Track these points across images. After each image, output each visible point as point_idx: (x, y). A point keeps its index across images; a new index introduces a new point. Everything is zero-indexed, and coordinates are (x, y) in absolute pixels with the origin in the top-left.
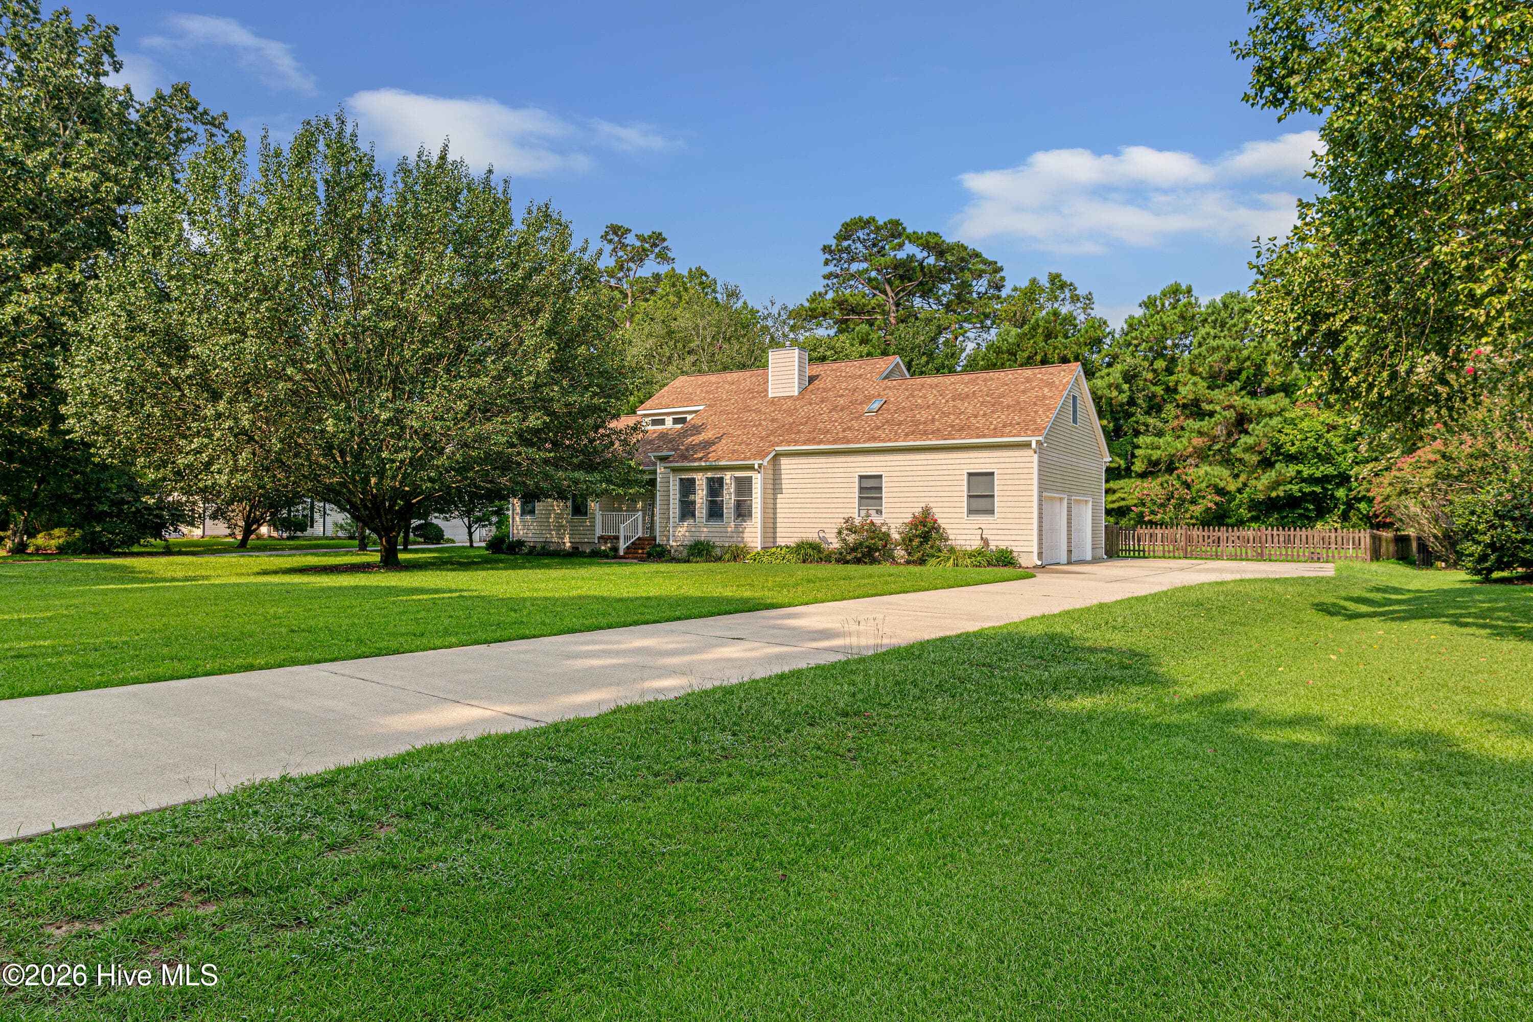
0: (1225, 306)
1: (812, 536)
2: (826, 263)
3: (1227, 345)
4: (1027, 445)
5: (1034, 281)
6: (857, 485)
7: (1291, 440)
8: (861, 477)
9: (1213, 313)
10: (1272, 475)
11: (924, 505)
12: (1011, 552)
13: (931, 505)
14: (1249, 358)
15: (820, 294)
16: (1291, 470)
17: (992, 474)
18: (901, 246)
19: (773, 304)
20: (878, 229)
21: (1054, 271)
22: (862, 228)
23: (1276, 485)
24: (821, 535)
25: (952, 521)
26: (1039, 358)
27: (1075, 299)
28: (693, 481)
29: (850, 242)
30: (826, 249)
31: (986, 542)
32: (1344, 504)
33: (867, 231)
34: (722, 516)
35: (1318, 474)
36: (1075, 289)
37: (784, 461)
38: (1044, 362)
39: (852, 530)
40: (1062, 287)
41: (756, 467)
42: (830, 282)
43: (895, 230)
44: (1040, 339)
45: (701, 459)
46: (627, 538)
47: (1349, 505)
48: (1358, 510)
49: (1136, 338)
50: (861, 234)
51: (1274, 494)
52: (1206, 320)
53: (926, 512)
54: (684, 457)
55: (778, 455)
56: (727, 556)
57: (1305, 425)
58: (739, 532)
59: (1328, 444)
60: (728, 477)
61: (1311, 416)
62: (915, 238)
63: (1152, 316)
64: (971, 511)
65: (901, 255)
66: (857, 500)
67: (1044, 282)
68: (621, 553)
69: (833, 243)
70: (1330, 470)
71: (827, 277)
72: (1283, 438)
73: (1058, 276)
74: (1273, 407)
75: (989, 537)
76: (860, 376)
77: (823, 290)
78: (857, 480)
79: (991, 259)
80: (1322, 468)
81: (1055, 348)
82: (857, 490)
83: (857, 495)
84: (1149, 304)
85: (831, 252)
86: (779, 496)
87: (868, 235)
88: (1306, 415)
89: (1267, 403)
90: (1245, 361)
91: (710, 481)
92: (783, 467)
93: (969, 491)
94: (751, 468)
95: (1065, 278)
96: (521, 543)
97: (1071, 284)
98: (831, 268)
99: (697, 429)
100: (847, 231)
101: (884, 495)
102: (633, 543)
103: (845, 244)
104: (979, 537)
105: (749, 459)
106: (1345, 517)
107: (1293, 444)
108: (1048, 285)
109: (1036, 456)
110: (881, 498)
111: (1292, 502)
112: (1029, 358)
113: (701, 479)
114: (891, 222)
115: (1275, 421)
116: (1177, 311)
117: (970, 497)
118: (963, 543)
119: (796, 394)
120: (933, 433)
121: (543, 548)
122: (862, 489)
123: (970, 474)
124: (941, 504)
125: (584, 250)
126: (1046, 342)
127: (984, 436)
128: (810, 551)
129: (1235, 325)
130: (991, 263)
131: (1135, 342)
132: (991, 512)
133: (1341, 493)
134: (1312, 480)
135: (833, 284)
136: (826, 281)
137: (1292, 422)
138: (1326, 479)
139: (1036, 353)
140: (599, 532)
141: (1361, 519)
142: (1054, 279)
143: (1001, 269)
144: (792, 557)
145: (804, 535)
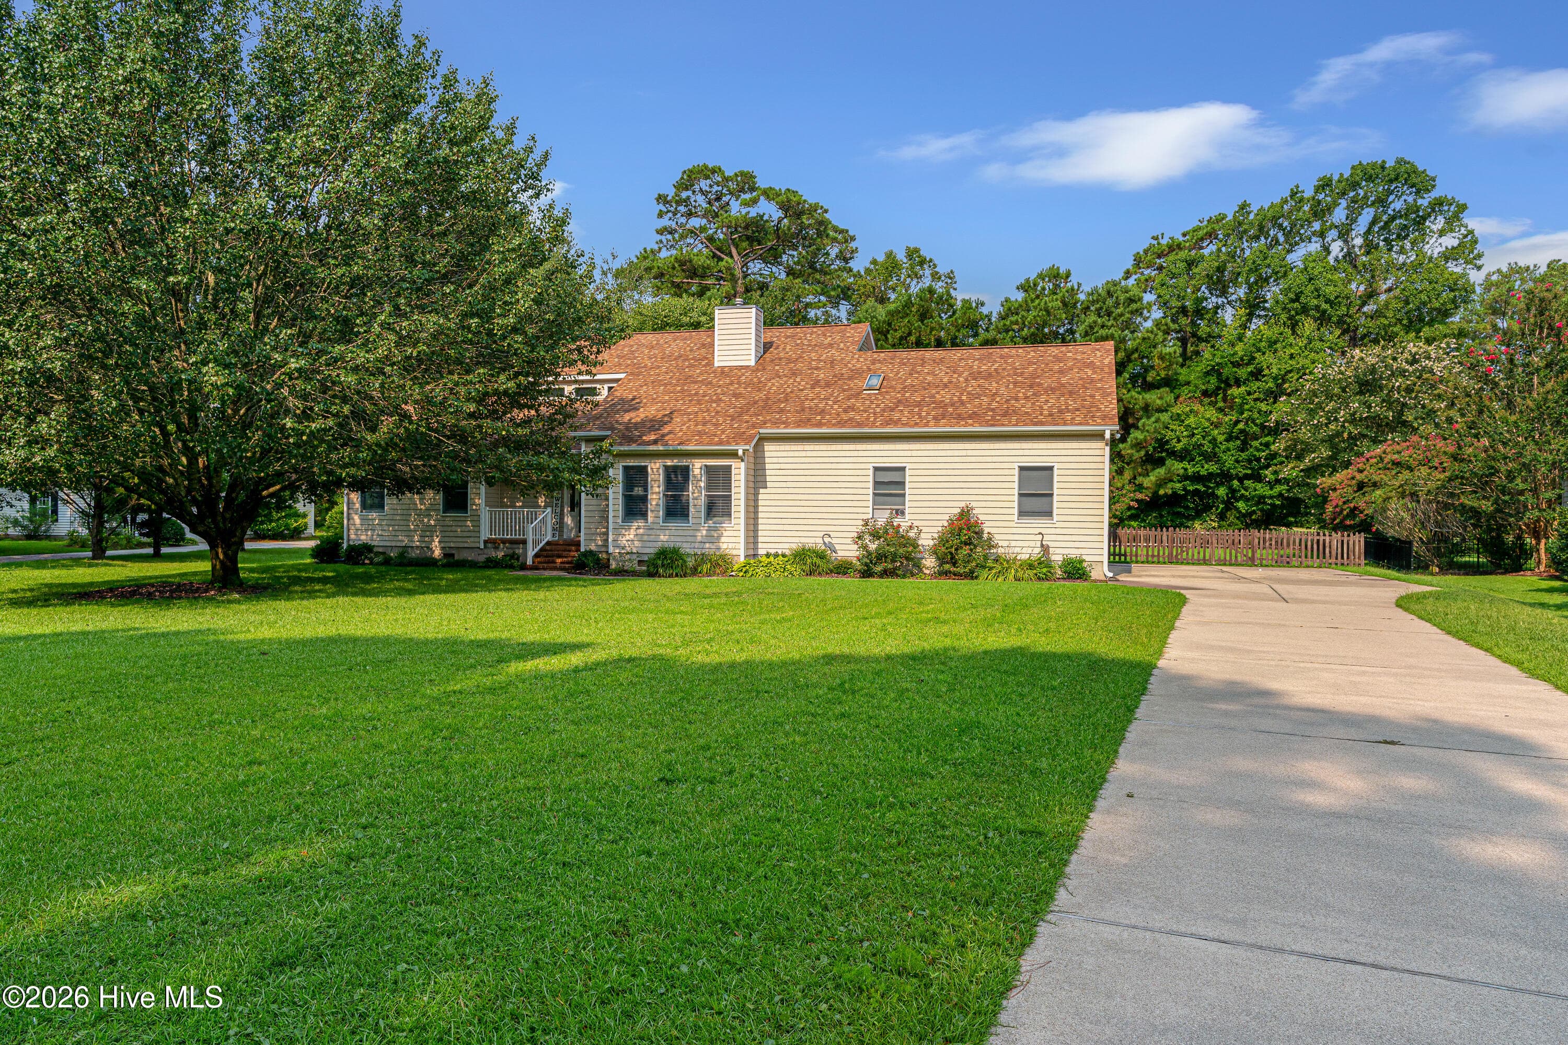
0: (1110, 294)
1: (814, 541)
2: (661, 215)
3: (1116, 335)
4: (1099, 436)
5: (890, 255)
6: (871, 479)
7: (1179, 439)
8: (876, 469)
9: (1098, 301)
10: (1161, 471)
11: (963, 504)
12: (1081, 561)
13: (974, 504)
14: (1136, 350)
15: (652, 251)
16: (1177, 467)
17: (1051, 469)
18: (755, 201)
19: (614, 257)
20: (726, 179)
21: (912, 246)
22: (707, 177)
23: (1161, 483)
24: (827, 540)
25: (998, 524)
26: (913, 338)
27: (936, 276)
28: (643, 470)
29: (689, 193)
30: (662, 199)
31: (1045, 549)
32: (1223, 502)
33: (708, 182)
34: (688, 515)
35: (1203, 472)
36: (935, 266)
37: (770, 449)
38: (919, 344)
39: (875, 535)
40: (922, 263)
41: (740, 453)
42: (663, 238)
43: (746, 183)
44: (914, 319)
45: (655, 442)
46: (535, 543)
47: (1229, 505)
48: (1237, 509)
49: (1016, 323)
50: (704, 184)
51: (1162, 492)
52: (1088, 308)
53: (965, 514)
54: (630, 440)
55: (763, 439)
56: (705, 568)
57: (1191, 420)
58: (714, 537)
59: (1214, 441)
60: (697, 467)
61: (1196, 413)
62: (768, 194)
63: (1033, 301)
64: (1022, 513)
65: (753, 212)
66: (871, 497)
67: (901, 256)
68: (529, 562)
69: (671, 193)
70: (1212, 467)
71: (660, 232)
72: (1169, 435)
73: (917, 250)
74: (1159, 402)
75: (1050, 544)
76: (831, 345)
77: (656, 247)
78: (871, 472)
79: (842, 227)
80: (1206, 466)
81: (932, 329)
82: (871, 485)
83: (871, 491)
84: (1025, 287)
85: (666, 202)
86: (762, 491)
87: (711, 186)
88: (1191, 411)
89: (1153, 397)
90: (1133, 353)
91: (670, 472)
92: (767, 454)
93: (1020, 489)
94: (733, 455)
95: (926, 253)
96: (367, 548)
97: (931, 261)
98: (665, 222)
99: (631, 405)
100: (688, 181)
101: (908, 491)
102: (542, 550)
103: (684, 195)
104: (1039, 544)
105: (728, 443)
106: (1222, 517)
107: (1179, 441)
108: (905, 260)
109: (1108, 449)
110: (904, 495)
111: (1174, 500)
112: (901, 338)
113: (656, 470)
114: (742, 174)
115: (1165, 417)
116: (1058, 297)
117: (1020, 495)
118: (1017, 550)
119: (752, 363)
120: (970, 417)
121: (402, 555)
122: (877, 484)
123: (1022, 469)
124: (984, 504)
125: (529, 150)
126: (922, 321)
127: (1041, 423)
128: (818, 561)
129: (1121, 315)
130: (842, 232)
131: (1016, 327)
132: (1049, 514)
133: (1222, 492)
134: (1197, 478)
135: (668, 241)
136: (659, 237)
137: (1178, 418)
138: (1211, 476)
139: (910, 334)
140: (485, 534)
141: (1238, 518)
142: (912, 253)
143: (853, 239)
144: (796, 569)
145: (803, 540)
